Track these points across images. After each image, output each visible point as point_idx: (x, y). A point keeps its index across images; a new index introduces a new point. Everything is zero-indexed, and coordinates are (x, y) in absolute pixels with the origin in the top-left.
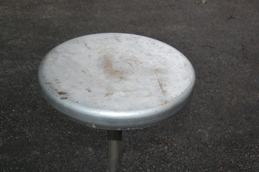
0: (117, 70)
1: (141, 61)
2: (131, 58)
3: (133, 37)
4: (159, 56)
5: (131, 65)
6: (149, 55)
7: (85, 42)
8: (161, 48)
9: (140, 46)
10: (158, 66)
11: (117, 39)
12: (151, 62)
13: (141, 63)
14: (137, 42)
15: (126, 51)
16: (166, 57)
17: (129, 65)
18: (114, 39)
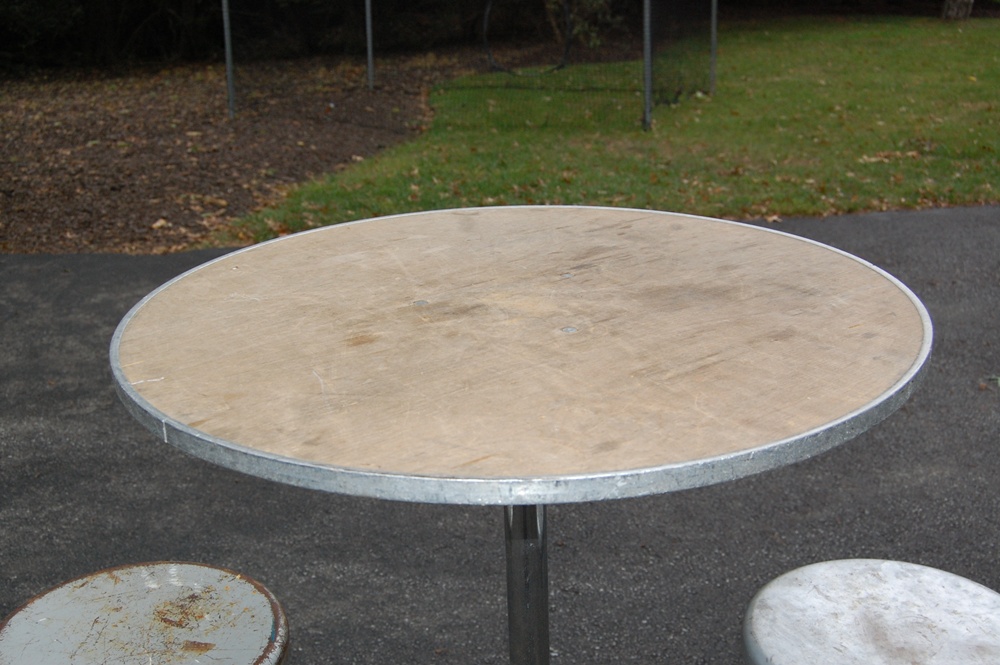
0: (899, 646)
1: (941, 626)
2: (921, 620)
3: (908, 570)
4: (976, 615)
5: (925, 637)
6: (955, 612)
7: (814, 583)
8: (975, 596)
9: (929, 592)
10: (980, 639)
11: (875, 573)
12: (963, 630)
13: (943, 631)
14: (920, 582)
15: (903, 603)
16: (992, 617)
17: (920, 635)
18: (869, 576)
